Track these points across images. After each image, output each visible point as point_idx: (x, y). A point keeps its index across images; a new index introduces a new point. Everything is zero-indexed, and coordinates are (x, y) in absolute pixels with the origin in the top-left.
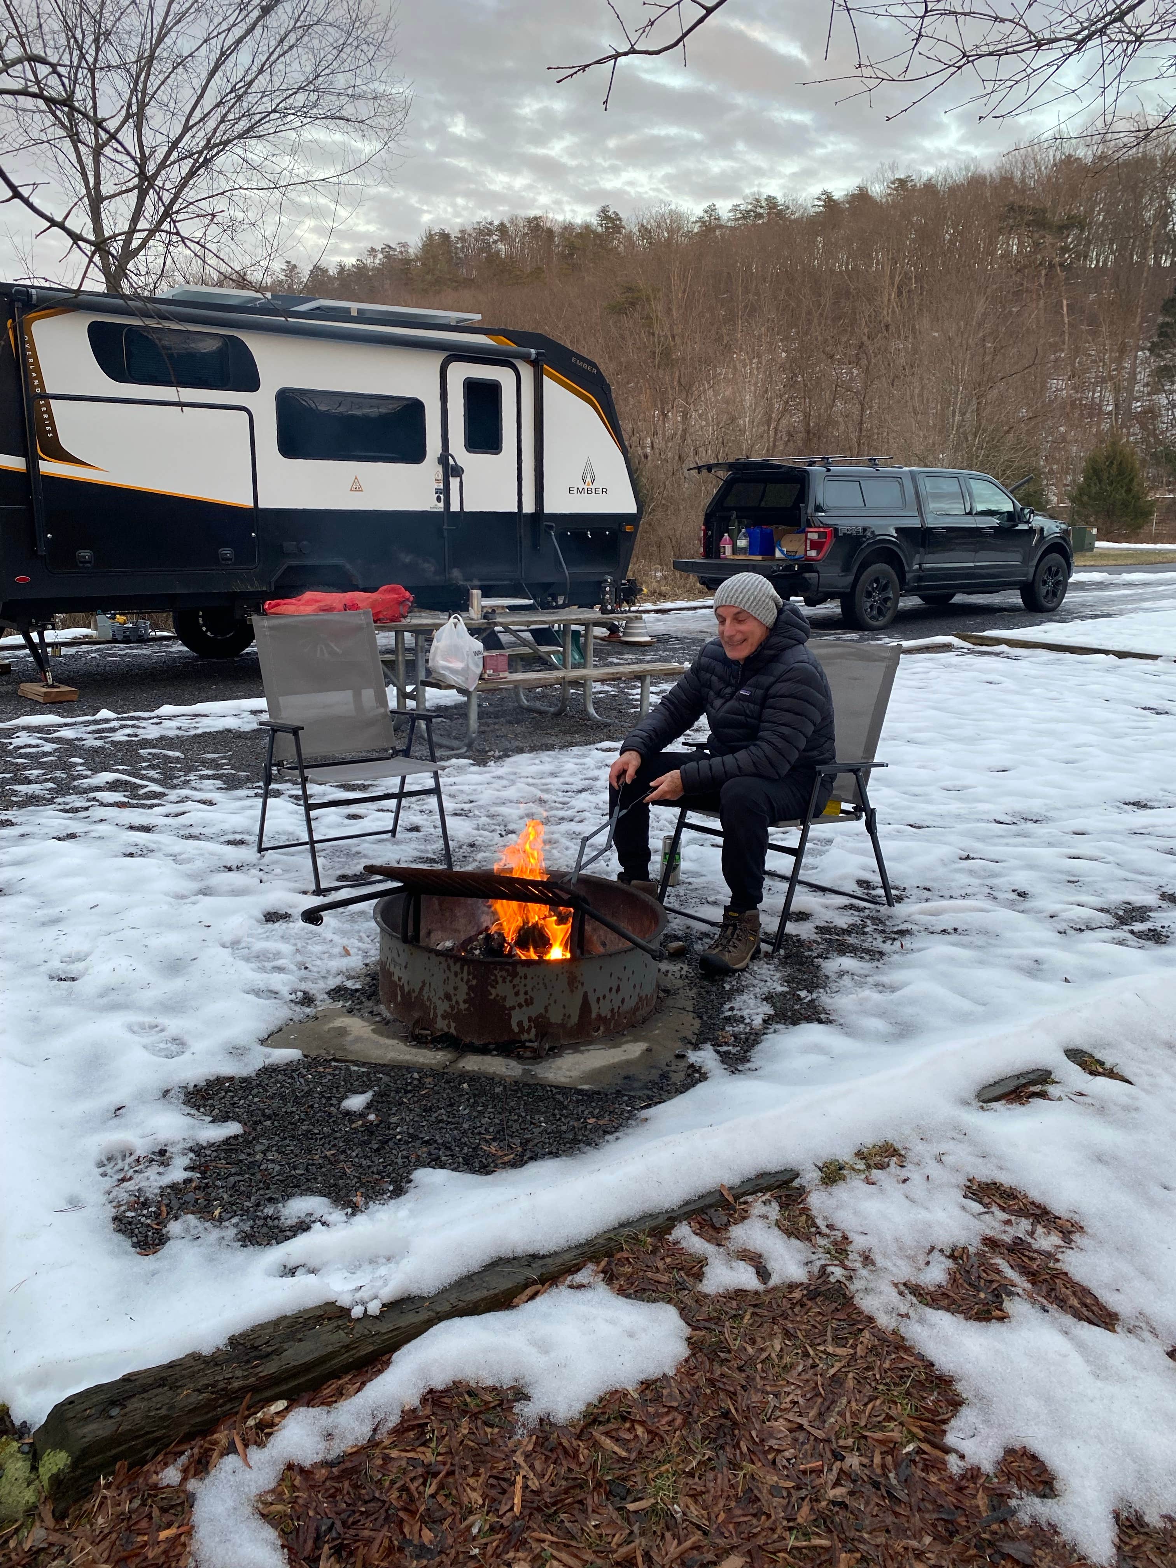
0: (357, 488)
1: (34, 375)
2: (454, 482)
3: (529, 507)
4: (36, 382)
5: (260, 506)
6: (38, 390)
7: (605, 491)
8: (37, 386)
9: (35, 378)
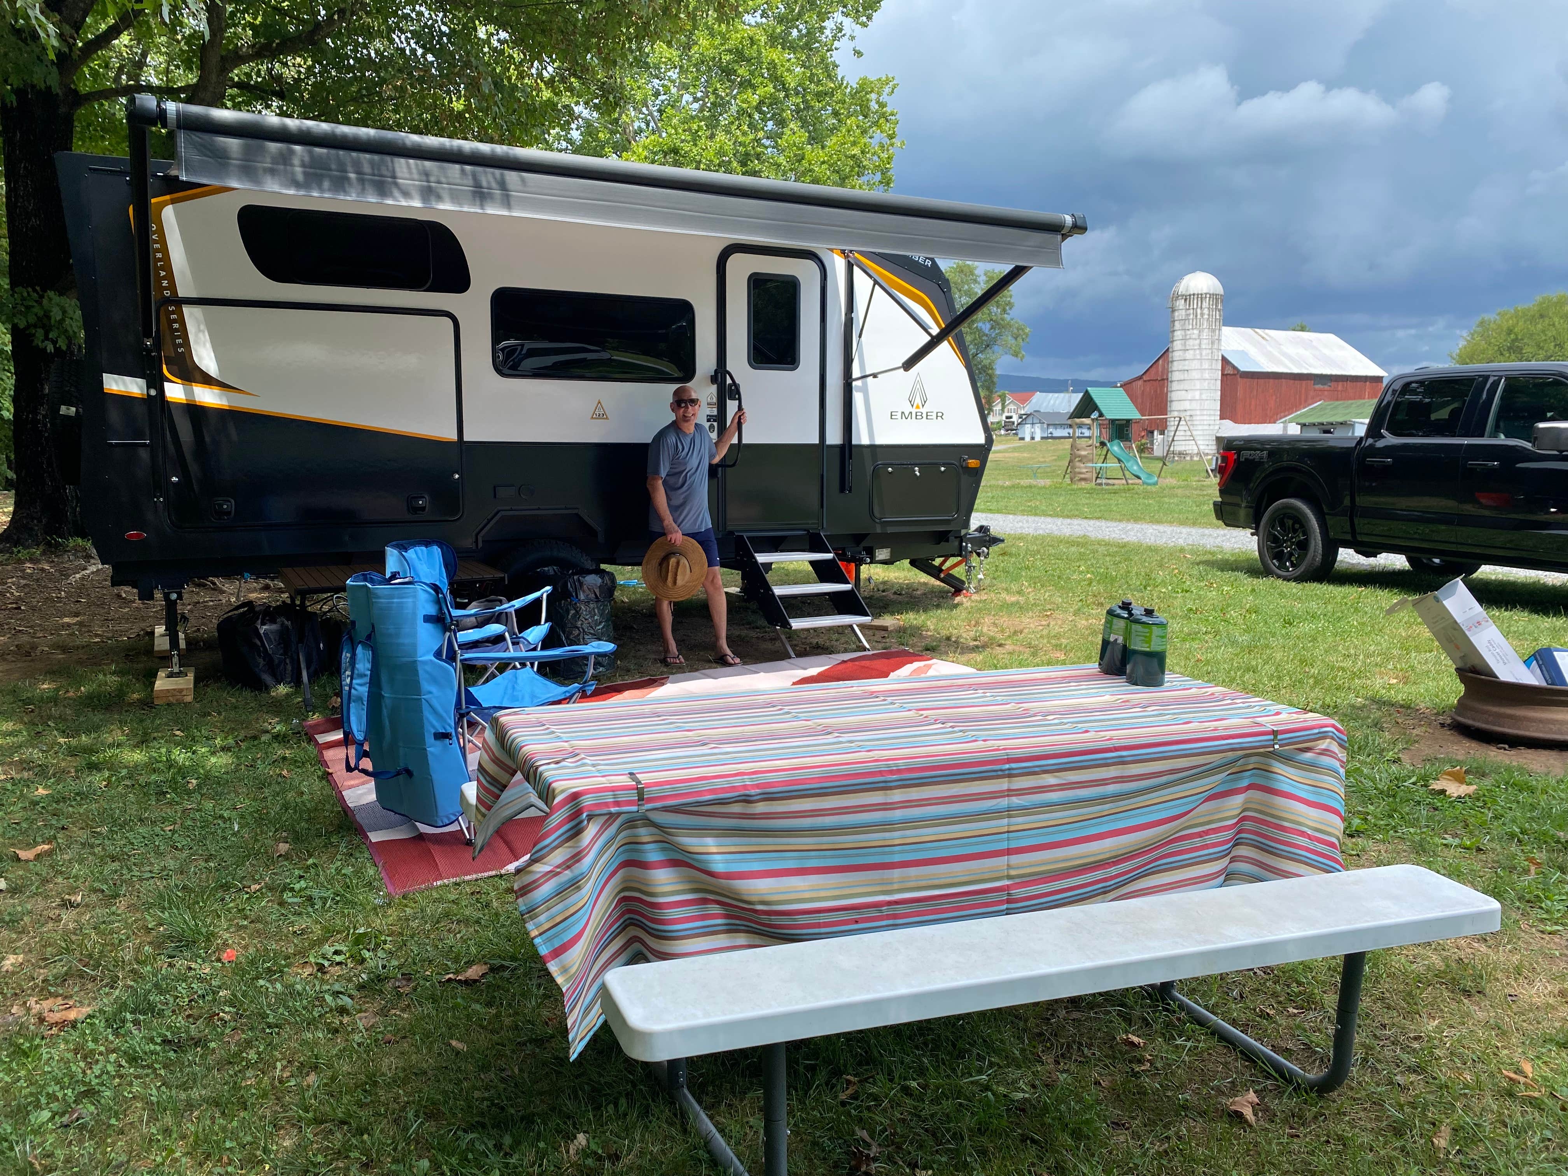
0: (600, 415)
1: (163, 273)
2: (732, 406)
3: (834, 437)
4: (165, 283)
5: (466, 438)
6: (167, 293)
7: (940, 415)
8: (166, 288)
9: (164, 278)
